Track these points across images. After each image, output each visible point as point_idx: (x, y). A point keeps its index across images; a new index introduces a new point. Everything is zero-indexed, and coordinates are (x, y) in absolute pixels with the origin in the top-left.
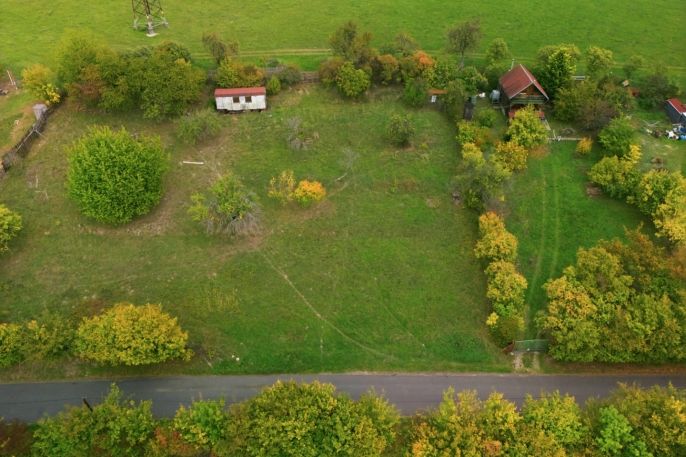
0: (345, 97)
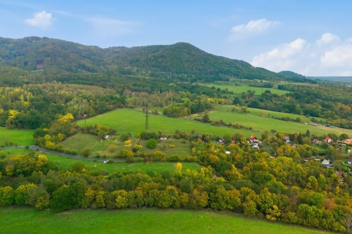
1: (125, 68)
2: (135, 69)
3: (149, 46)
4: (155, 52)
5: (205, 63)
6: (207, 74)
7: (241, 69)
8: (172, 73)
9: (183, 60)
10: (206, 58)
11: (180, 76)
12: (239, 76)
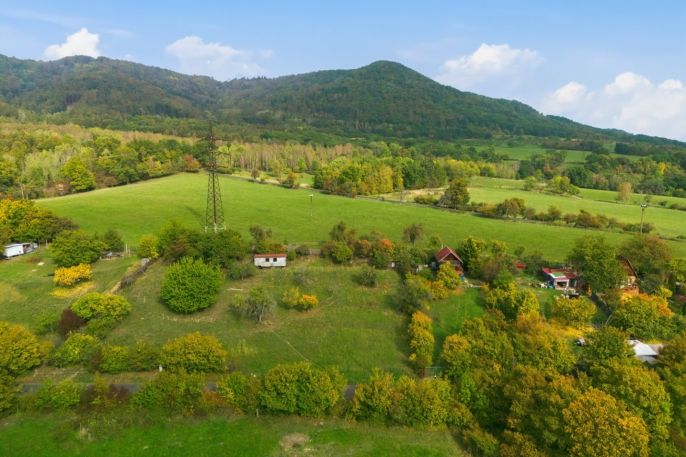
0: (336, 262)
1: (259, 113)
2: (278, 115)
3: (314, 73)
4: (327, 82)
5: (435, 102)
6: (439, 124)
7: (516, 117)
8: (360, 121)
9: (386, 95)
10: (436, 92)
11: (379, 127)
12: (515, 129)
